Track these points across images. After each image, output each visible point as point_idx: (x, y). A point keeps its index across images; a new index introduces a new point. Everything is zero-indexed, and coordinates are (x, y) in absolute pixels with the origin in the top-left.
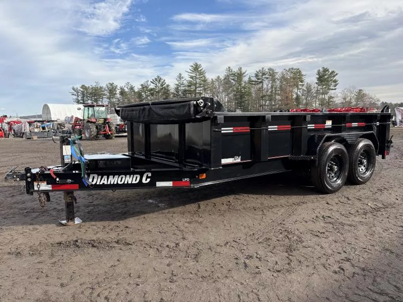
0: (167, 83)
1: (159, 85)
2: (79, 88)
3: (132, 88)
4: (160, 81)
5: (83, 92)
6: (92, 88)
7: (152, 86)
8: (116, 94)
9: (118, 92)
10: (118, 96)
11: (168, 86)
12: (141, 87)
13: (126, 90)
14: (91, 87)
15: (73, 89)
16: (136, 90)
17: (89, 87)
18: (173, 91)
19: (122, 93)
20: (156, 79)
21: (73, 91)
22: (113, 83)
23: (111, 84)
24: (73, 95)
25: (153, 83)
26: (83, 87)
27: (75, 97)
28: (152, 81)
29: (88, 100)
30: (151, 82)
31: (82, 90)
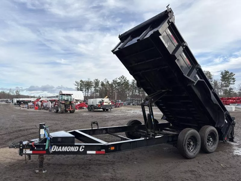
0: (127, 79)
1: (123, 80)
2: (79, 82)
3: (108, 82)
4: (123, 78)
5: (81, 84)
6: (86, 82)
7: (119, 81)
8: (99, 85)
9: (100, 84)
10: (100, 86)
11: (128, 81)
12: (113, 81)
13: (105, 83)
14: (85, 81)
15: (76, 82)
16: (110, 83)
17: (84, 81)
18: (131, 84)
19: (103, 84)
20: (121, 77)
21: (76, 83)
22: (98, 79)
23: (97, 80)
24: (75, 85)
25: (120, 79)
26: (81, 81)
27: (77, 86)
28: (119, 78)
29: (84, 88)
30: (119, 79)
31: (80, 83)
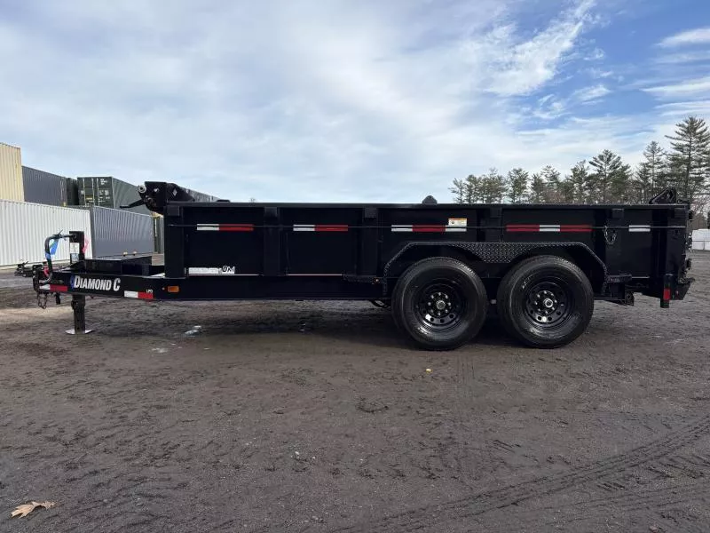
0: (624, 164)
1: (608, 167)
2: (464, 181)
3: (554, 177)
4: (609, 160)
5: (470, 187)
6: (484, 180)
7: (592, 171)
8: (524, 188)
9: (529, 184)
10: (529, 191)
11: (625, 168)
12: (572, 174)
13: (545, 181)
14: (483, 178)
15: (455, 183)
16: (562, 179)
17: (480, 178)
18: (634, 179)
19: (538, 185)
20: (601, 157)
21: (455, 186)
22: (521, 170)
23: (518, 172)
24: (454, 192)
25: (595, 165)
26: (471, 178)
27: (457, 196)
28: (592, 160)
29: (477, 199)
30: (591, 163)
31: (468, 183)
